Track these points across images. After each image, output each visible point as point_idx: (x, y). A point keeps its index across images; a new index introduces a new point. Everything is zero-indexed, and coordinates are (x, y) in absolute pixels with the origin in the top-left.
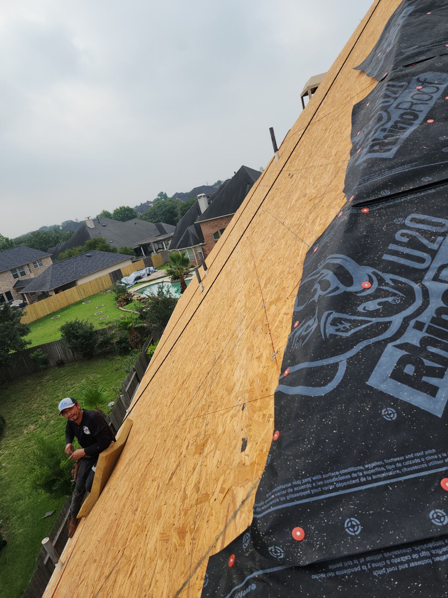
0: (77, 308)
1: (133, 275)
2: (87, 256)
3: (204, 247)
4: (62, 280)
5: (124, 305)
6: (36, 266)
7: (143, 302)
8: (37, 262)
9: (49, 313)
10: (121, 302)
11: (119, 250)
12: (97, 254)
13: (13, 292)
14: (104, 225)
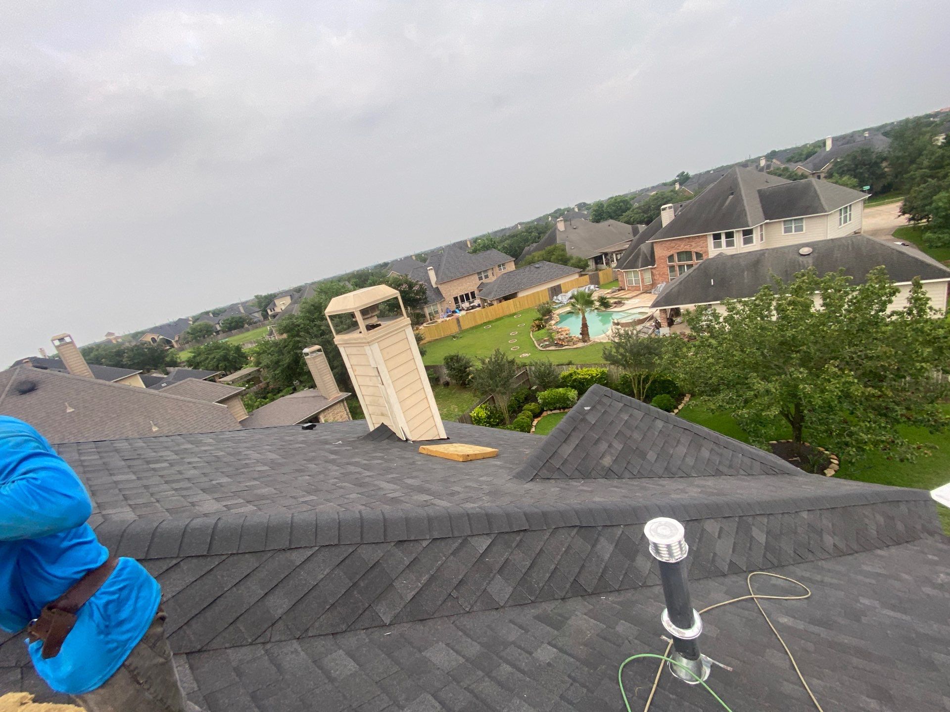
0: (507, 320)
1: (571, 293)
2: (536, 267)
3: (654, 271)
5: (536, 331)
6: (499, 270)
8: (501, 266)
9: (485, 321)
10: (534, 327)
11: (573, 261)
12: (547, 266)
13: (476, 293)
14: (575, 227)
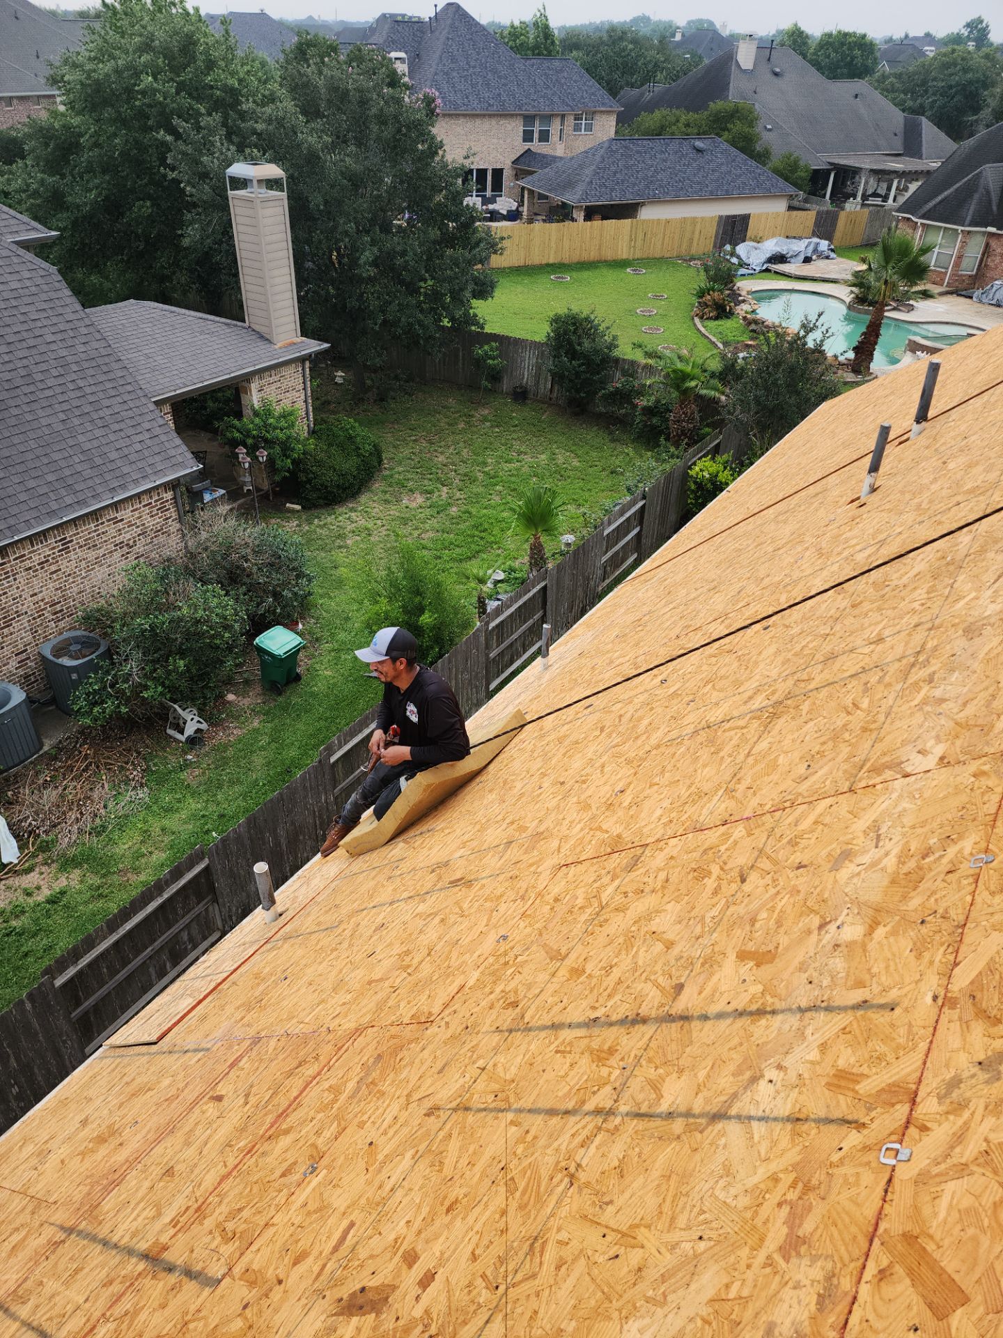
0: (610, 275)
1: (771, 246)
2: (695, 148)
3: (994, 243)
4: (612, 190)
5: (709, 318)
6: (577, 128)
7: (753, 331)
8: (584, 117)
9: (551, 261)
10: (707, 306)
11: (775, 161)
12: (720, 151)
13: (507, 175)
14: (778, 70)
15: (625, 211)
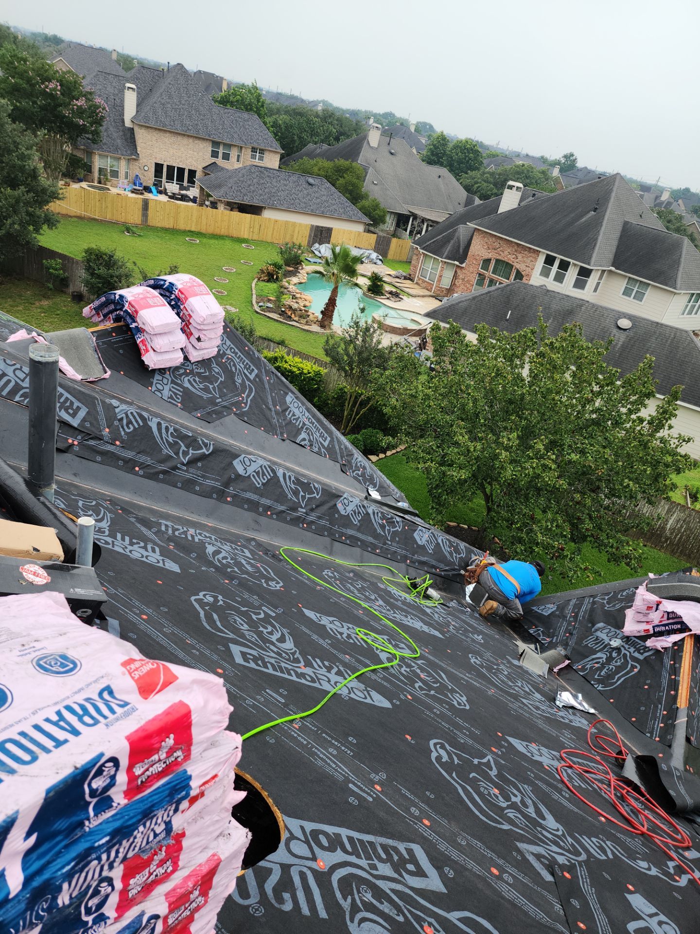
0: (229, 246)
2: (308, 182)
4: (245, 195)
5: (261, 280)
6: (253, 157)
8: (258, 151)
9: (193, 229)
10: (265, 273)
11: (366, 203)
12: (324, 187)
13: (199, 175)
14: (393, 151)
15: (254, 210)
